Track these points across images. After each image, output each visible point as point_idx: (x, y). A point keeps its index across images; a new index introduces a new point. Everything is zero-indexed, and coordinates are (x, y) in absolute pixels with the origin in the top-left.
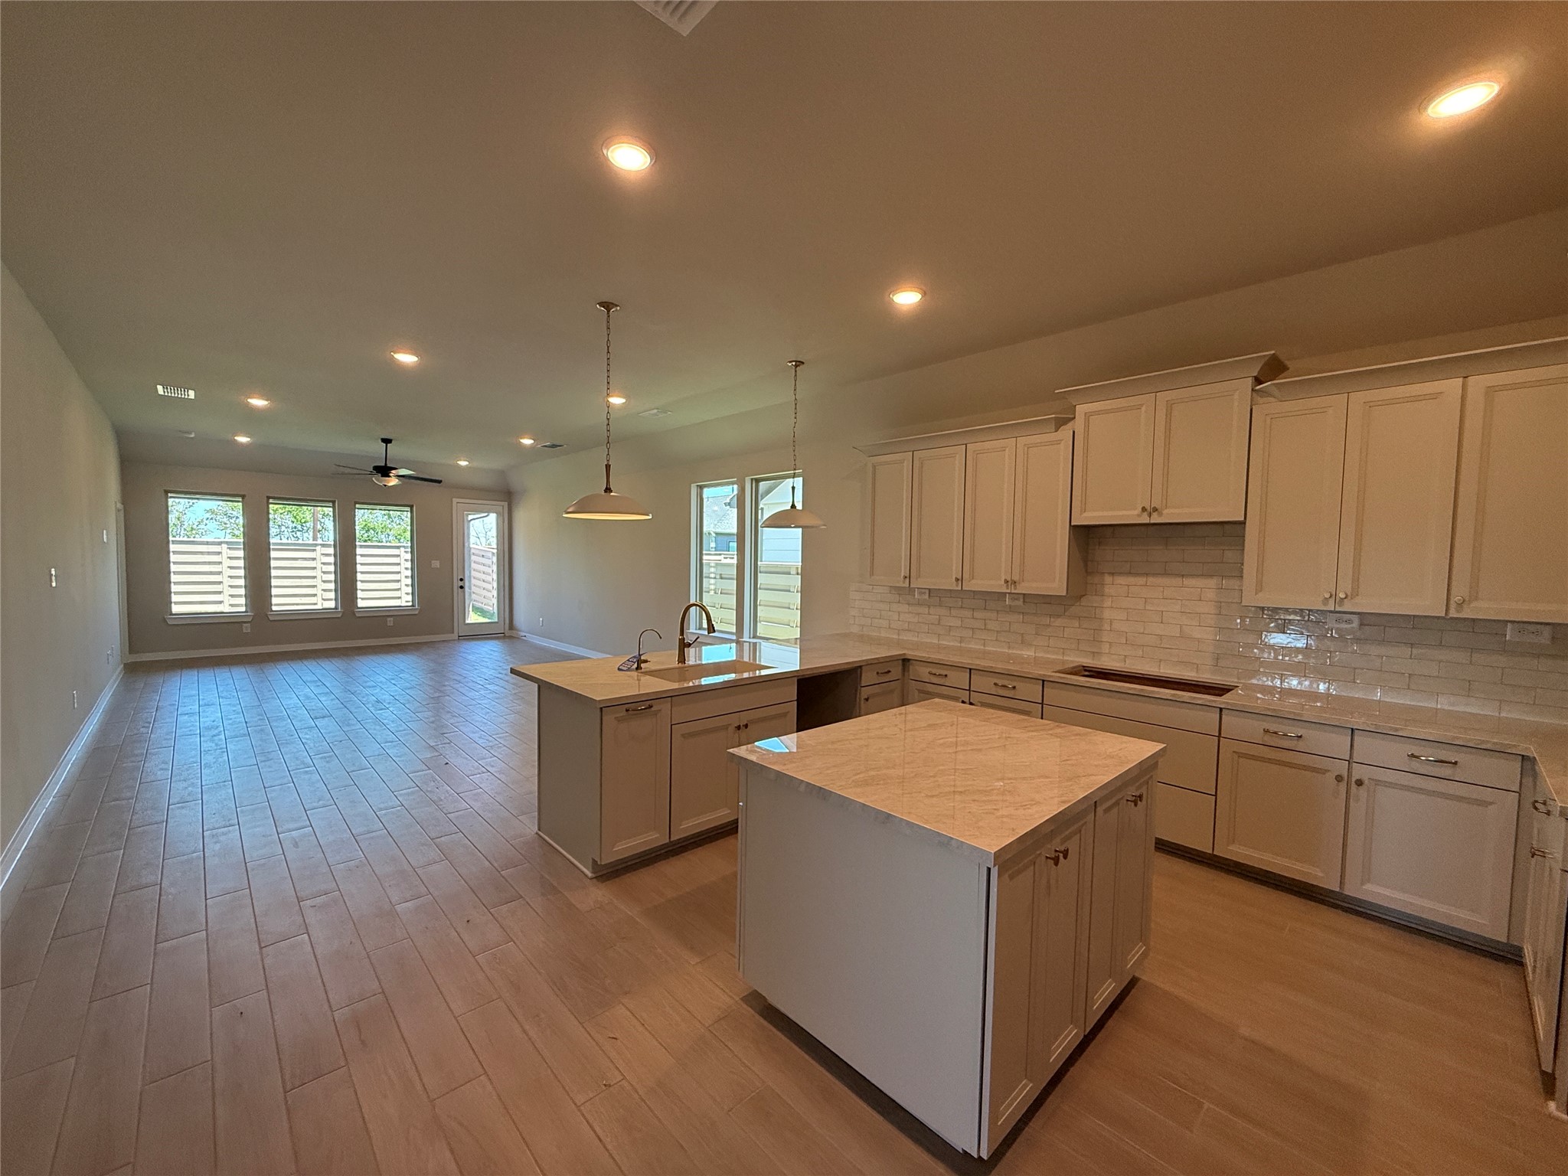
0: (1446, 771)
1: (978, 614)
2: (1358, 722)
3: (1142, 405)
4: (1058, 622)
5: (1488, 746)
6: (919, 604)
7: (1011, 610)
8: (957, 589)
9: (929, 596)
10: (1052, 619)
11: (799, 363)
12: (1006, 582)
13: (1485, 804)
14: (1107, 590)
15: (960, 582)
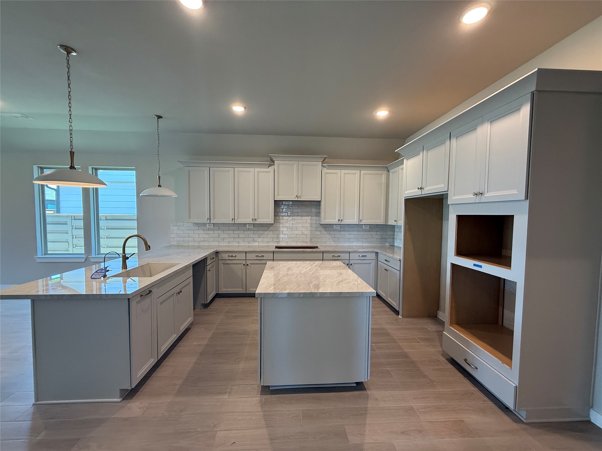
0: (364, 258)
1: (235, 232)
2: (350, 250)
3: (294, 164)
4: (266, 232)
5: (371, 251)
6: (209, 230)
7: (249, 230)
8: (232, 223)
9: (214, 226)
10: (264, 232)
11: (159, 117)
12: (253, 219)
13: (370, 263)
14: (281, 221)
15: (233, 220)
